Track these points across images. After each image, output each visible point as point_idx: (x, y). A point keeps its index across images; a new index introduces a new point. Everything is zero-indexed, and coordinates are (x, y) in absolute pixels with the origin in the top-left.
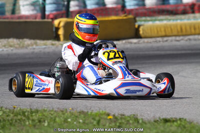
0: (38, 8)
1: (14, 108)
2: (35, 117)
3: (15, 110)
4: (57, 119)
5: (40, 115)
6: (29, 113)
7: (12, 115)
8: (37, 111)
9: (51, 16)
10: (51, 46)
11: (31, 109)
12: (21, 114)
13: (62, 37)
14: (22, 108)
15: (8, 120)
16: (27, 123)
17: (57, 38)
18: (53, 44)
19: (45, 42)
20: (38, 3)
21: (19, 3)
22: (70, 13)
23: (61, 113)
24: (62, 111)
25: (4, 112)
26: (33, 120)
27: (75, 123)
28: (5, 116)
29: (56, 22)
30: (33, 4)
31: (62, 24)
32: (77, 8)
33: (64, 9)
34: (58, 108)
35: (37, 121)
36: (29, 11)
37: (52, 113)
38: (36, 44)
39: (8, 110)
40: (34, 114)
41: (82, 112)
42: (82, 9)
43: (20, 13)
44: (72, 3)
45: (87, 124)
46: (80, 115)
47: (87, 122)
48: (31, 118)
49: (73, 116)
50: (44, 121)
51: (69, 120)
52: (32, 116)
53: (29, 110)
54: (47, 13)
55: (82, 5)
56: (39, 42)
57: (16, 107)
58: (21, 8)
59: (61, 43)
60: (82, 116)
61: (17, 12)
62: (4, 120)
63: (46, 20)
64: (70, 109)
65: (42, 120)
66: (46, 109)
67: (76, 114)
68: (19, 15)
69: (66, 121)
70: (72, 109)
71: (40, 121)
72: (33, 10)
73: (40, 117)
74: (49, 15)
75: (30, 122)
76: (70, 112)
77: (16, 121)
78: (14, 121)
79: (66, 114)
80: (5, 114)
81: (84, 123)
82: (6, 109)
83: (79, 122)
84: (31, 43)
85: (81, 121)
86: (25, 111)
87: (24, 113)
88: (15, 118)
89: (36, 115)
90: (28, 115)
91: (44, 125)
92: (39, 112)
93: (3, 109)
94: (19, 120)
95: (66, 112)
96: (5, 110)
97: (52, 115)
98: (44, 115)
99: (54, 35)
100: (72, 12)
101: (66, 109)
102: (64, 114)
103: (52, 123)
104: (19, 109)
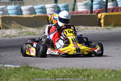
0: (88, 7)
1: (73, 68)
2: (86, 73)
3: (73, 69)
4: (99, 75)
5: (88, 72)
6: (82, 71)
7: (71, 72)
8: (86, 70)
9: (96, 12)
10: (96, 30)
11: (83, 69)
12: (77, 71)
13: (102, 24)
14: (77, 68)
15: (69, 76)
16: (81, 77)
17: (100, 25)
18: (97, 29)
19: (93, 27)
20: (88, 4)
21: (77, 4)
22: (107, 10)
23: (101, 71)
24: (102, 70)
25: (67, 71)
26: (84, 76)
27: (109, 77)
28: (67, 73)
29: (99, 15)
30: (86, 5)
31: (103, 16)
32: (112, 7)
33: (104, 7)
34: (99, 68)
35: (86, 76)
36: (83, 9)
37: (96, 71)
38: (87, 29)
39: (69, 70)
40: (85, 72)
41: (113, 70)
42: (115, 7)
43: (77, 10)
44: (109, 4)
45: (117, 77)
46: (112, 72)
47: (116, 76)
48: (83, 74)
49: (108, 73)
50: (91, 76)
51: (106, 75)
52: (83, 73)
53: (82, 69)
54: (94, 10)
55: (115, 4)
56: (88, 27)
57: (74, 67)
58: (78, 7)
59: (102, 28)
60: (114, 73)
61: (76, 10)
62: (67, 76)
63: (93, 14)
64: (107, 68)
65: (89, 75)
66: (92, 69)
67: (110, 72)
68: (77, 11)
69: (104, 76)
70: (108, 69)
71: (88, 76)
72: (85, 8)
73: (89, 73)
74: (95, 11)
75: (82, 76)
76: (107, 70)
77: (74, 76)
78: (73, 76)
79: (104, 72)
80: (67, 72)
81: (115, 77)
82: (68, 68)
83: (112, 77)
84: (84, 28)
85: (113, 76)
86: (79, 69)
87: (78, 71)
88: (73, 74)
89: (86, 72)
90: (81, 72)
91: (90, 78)
92: (88, 71)
93: (66, 68)
94: (76, 75)
95: (104, 70)
96: (67, 70)
97: (95, 72)
98: (90, 72)
99: (98, 23)
100: (109, 9)
101: (104, 69)
102: (103, 72)
103: (95, 77)
104: (76, 68)
